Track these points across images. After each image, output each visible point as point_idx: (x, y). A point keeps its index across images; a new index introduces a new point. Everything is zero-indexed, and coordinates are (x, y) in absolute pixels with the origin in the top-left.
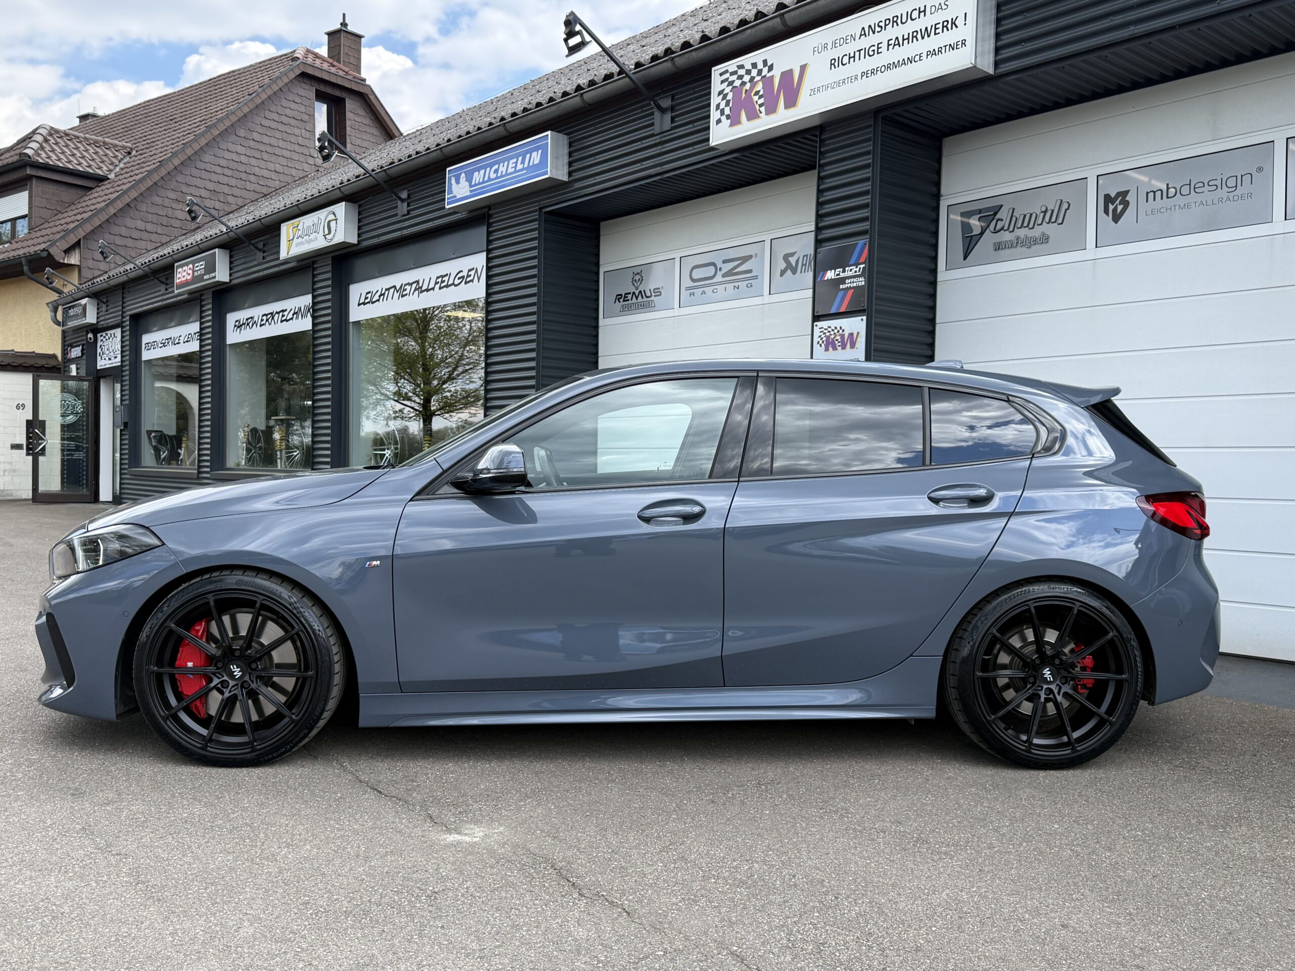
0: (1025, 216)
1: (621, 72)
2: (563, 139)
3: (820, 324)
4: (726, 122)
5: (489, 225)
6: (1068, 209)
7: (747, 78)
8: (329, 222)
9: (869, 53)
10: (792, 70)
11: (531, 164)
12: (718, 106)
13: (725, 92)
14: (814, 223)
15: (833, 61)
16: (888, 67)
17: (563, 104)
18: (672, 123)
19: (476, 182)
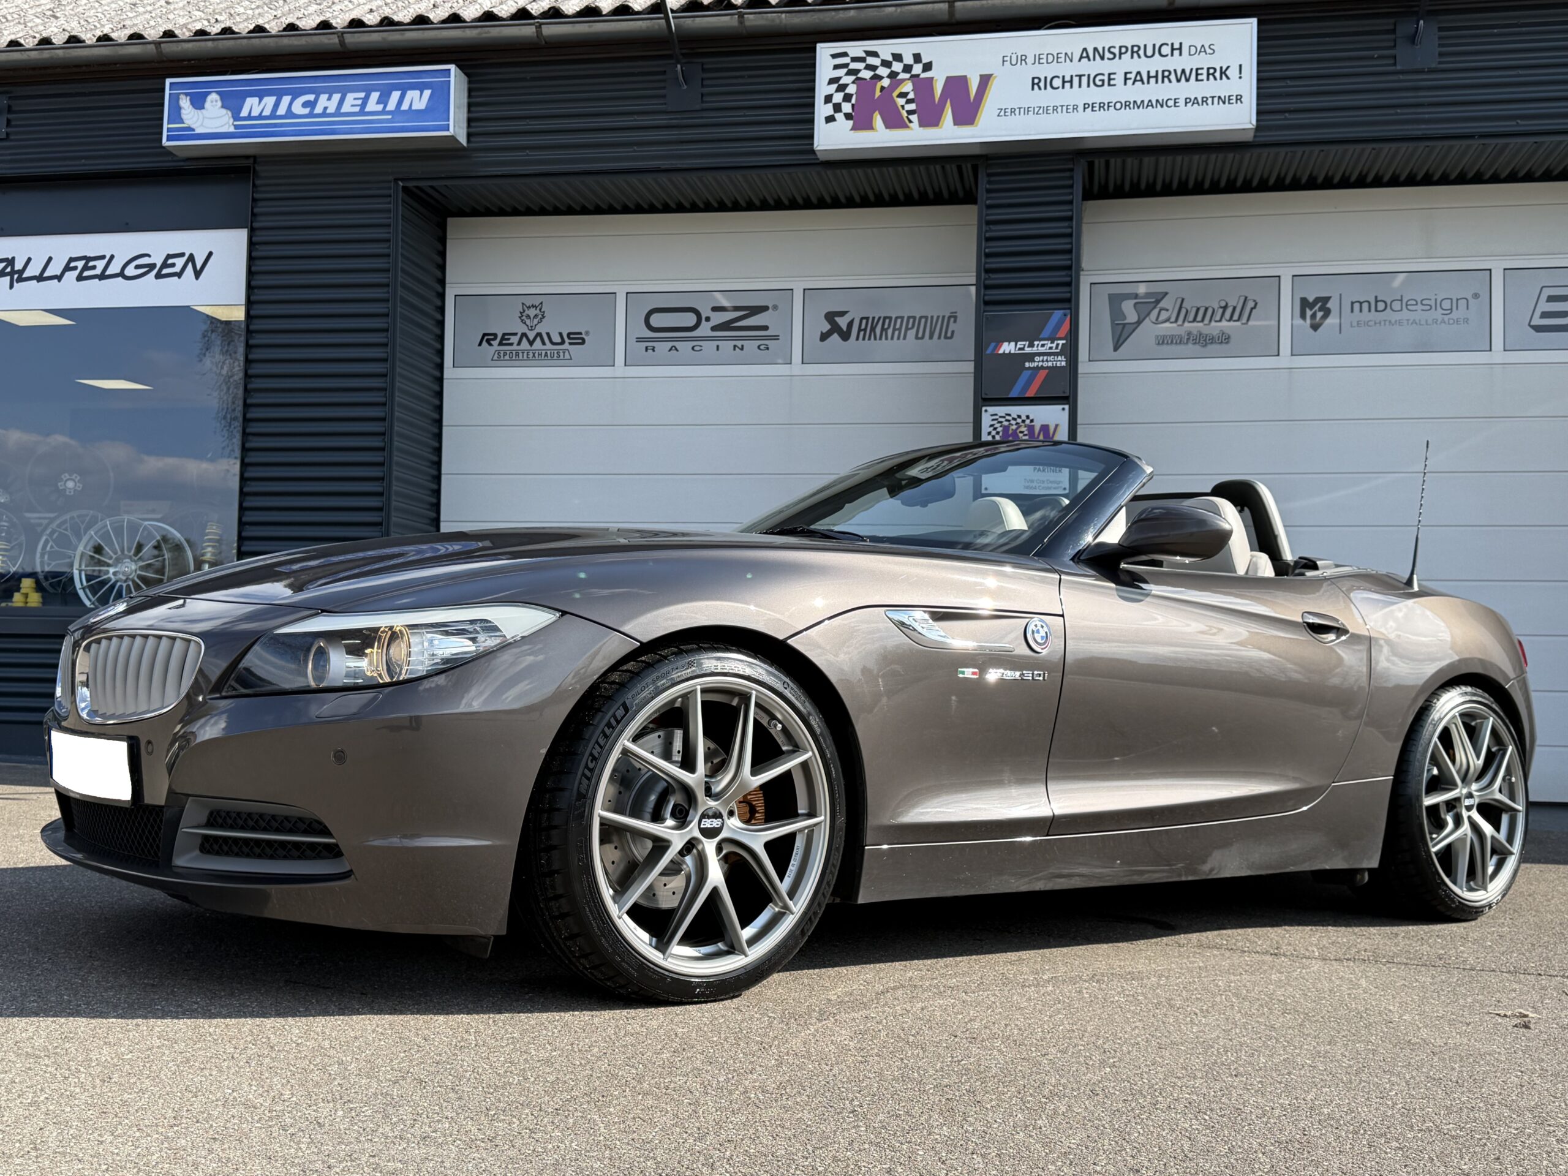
0: (1198, 309)
2: (464, 82)
3: (992, 410)
4: (842, 124)
5: (256, 188)
6: (1255, 307)
7: (883, 72)
9: (1093, 81)
10: (966, 76)
11: (405, 107)
12: (828, 99)
13: (842, 82)
15: (1036, 81)
16: (1127, 105)
17: (495, 32)
18: (703, 102)
19: (253, 114)
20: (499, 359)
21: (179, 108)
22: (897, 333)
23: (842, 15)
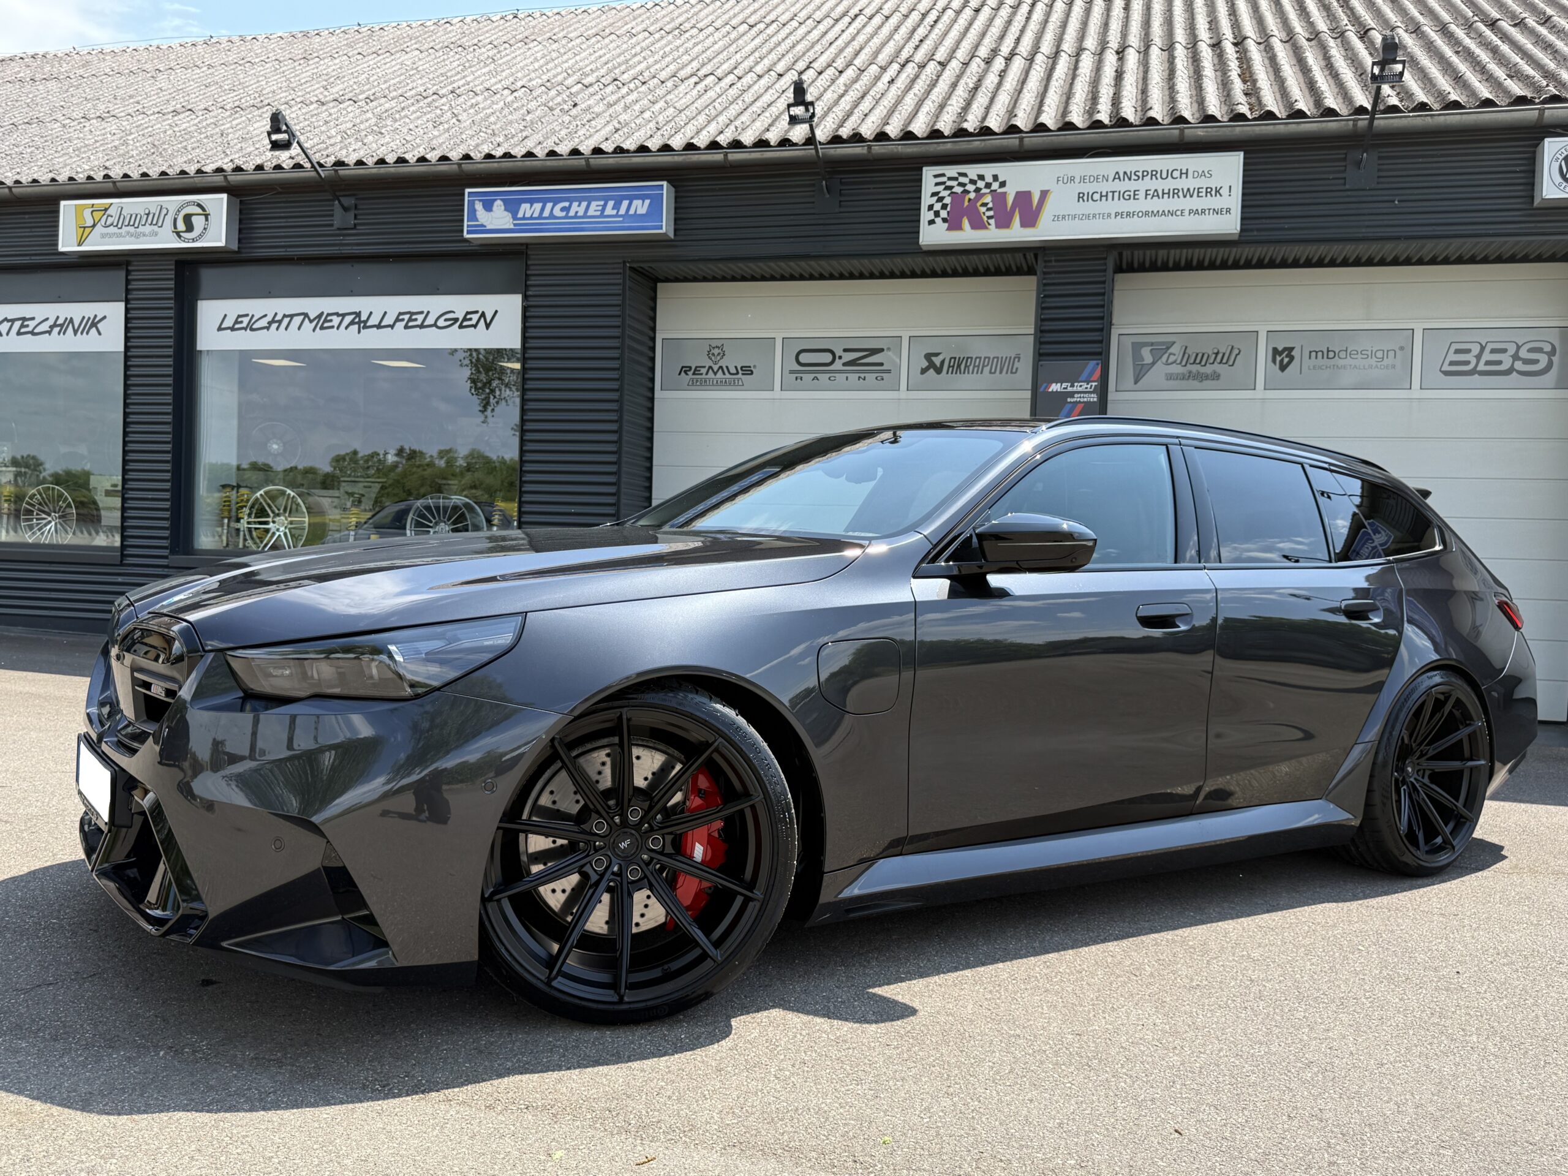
0: (1197, 355)
2: (672, 192)
4: (940, 226)
5: (527, 266)
6: (1239, 354)
7: (970, 188)
8: (188, 215)
9: (1122, 196)
10: (1030, 192)
11: (632, 212)
12: (931, 207)
13: (940, 195)
15: (1082, 195)
16: (1146, 214)
17: (694, 158)
18: (840, 206)
19: (526, 216)
20: (693, 385)
21: (475, 211)
22: (976, 369)
23: (942, 148)
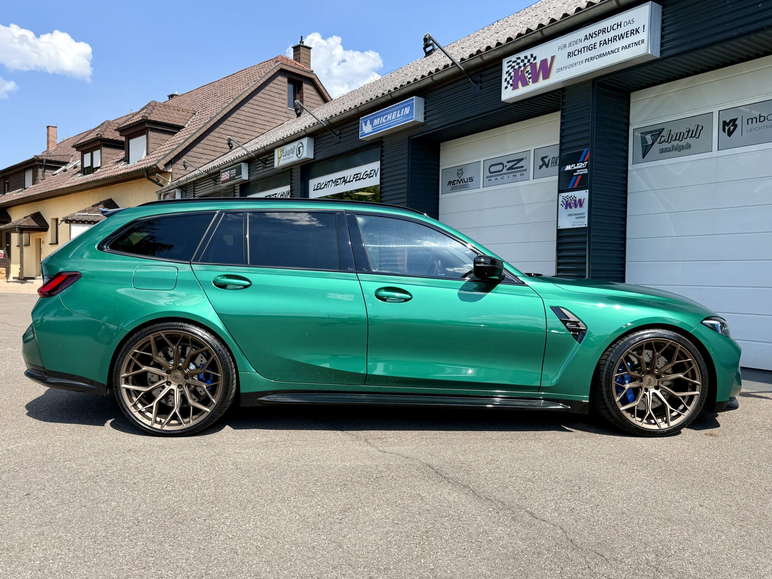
0: (677, 134)
1: (453, 63)
2: (421, 100)
3: (562, 194)
4: (510, 88)
5: (382, 147)
6: (702, 129)
7: (522, 64)
8: (299, 148)
9: (589, 48)
10: (546, 59)
11: (404, 114)
12: (506, 80)
13: (510, 72)
14: (559, 140)
15: (569, 54)
16: (600, 56)
17: (424, 81)
18: (480, 89)
19: (375, 125)
